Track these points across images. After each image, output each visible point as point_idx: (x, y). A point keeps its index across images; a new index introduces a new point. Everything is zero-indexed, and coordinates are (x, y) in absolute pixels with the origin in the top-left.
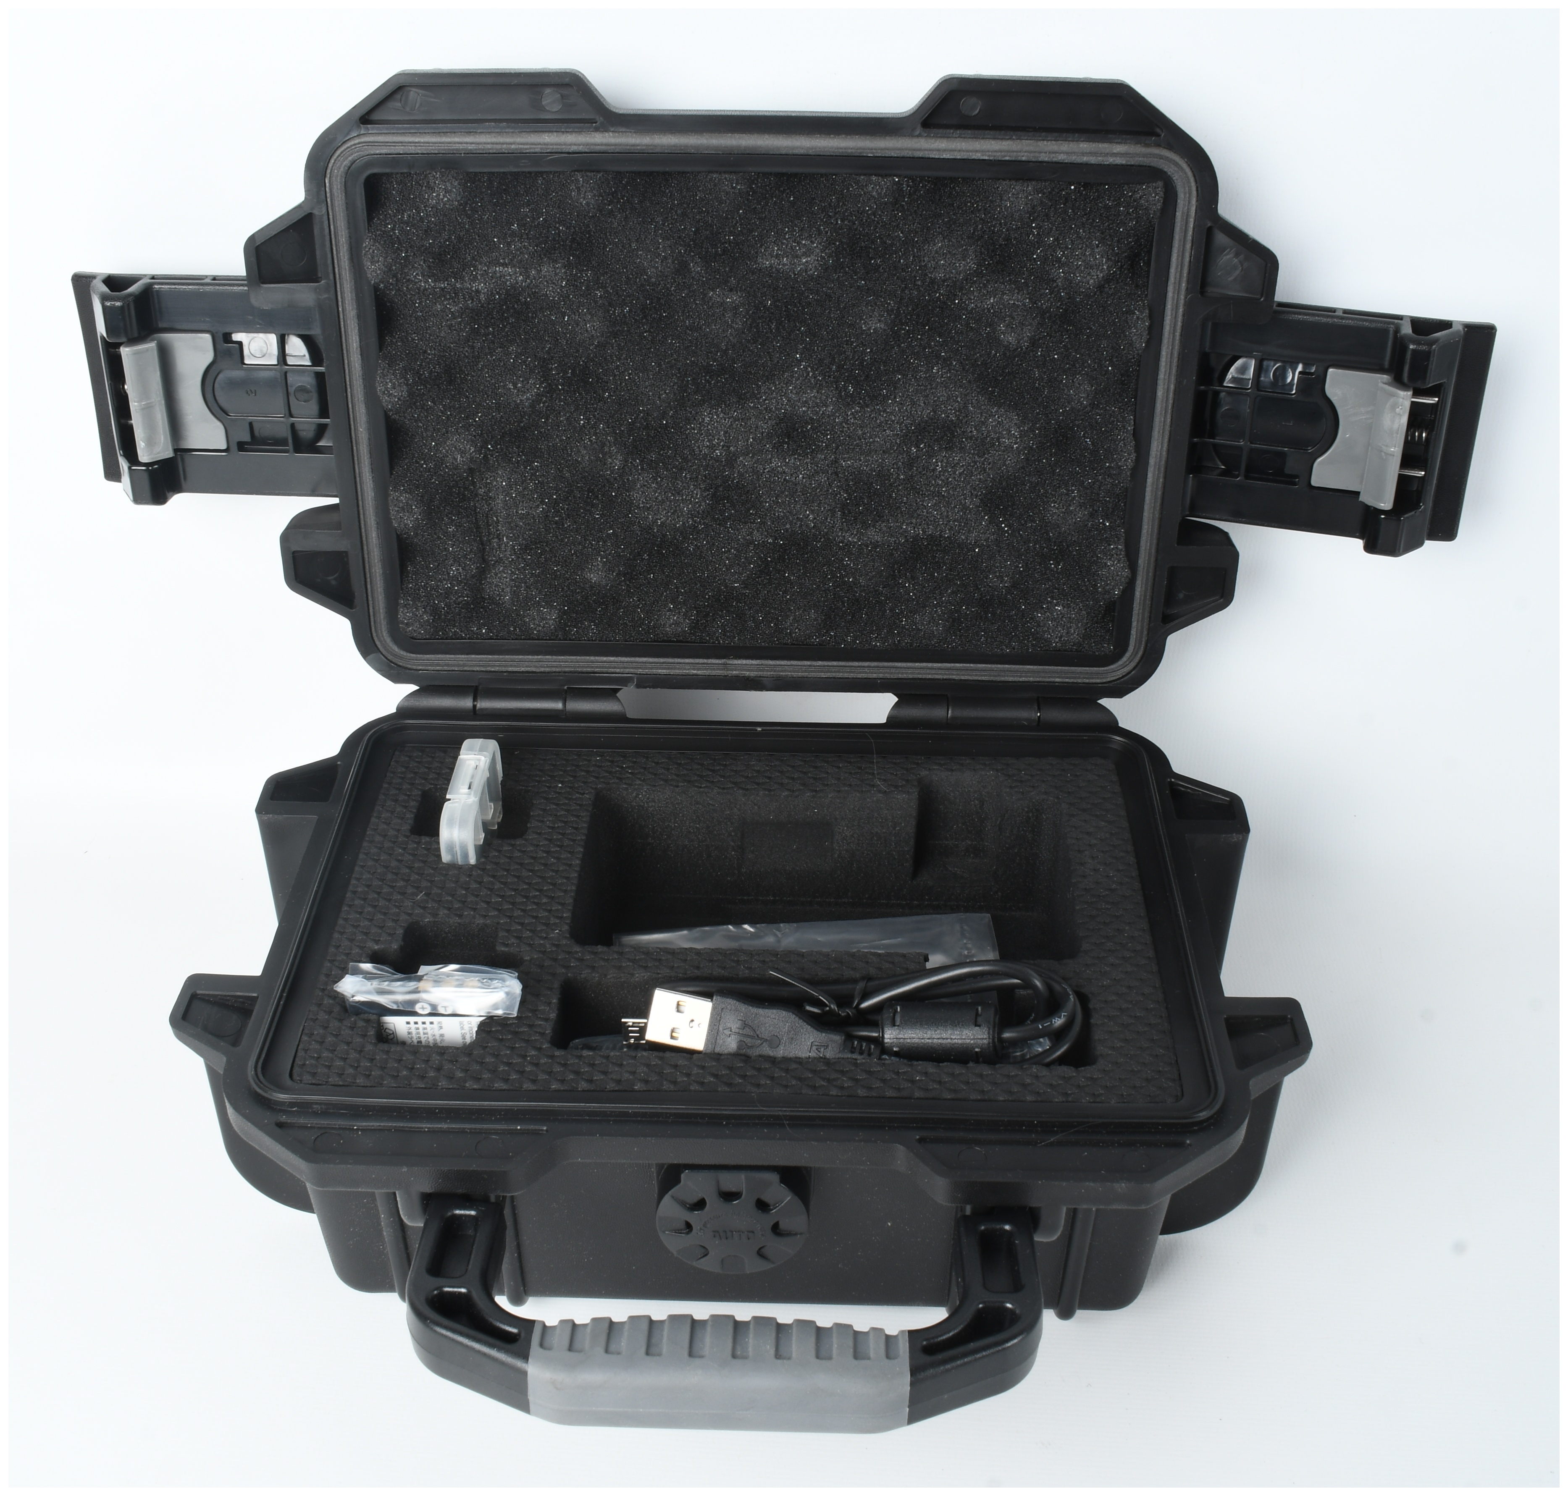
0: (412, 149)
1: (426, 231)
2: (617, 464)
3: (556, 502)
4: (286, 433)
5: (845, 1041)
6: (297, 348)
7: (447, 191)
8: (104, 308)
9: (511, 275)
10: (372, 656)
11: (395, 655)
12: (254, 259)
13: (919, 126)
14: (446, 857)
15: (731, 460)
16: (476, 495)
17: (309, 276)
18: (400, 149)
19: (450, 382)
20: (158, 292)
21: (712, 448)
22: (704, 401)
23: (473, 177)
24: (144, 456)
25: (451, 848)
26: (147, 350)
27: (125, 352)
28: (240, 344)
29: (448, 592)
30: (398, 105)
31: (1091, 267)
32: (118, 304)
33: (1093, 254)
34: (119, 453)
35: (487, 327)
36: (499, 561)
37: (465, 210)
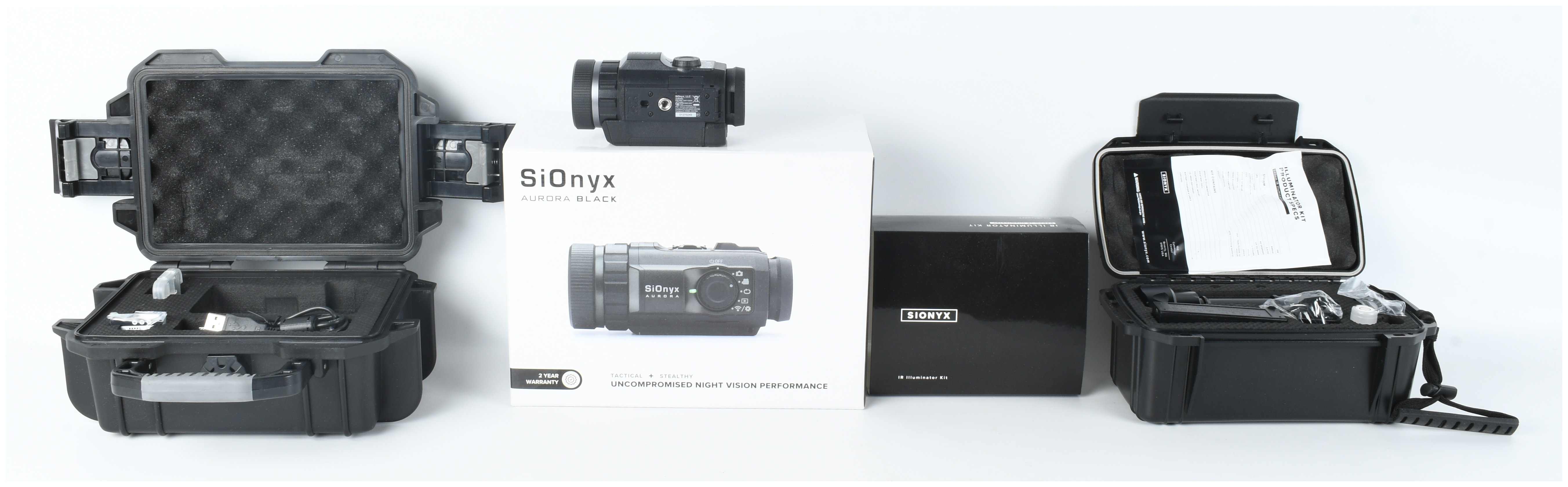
0: (162, 73)
1: (166, 99)
2: (228, 178)
3: (208, 191)
4: (118, 173)
5: (267, 327)
6: (125, 144)
7: (172, 86)
8: (59, 127)
9: (193, 114)
10: (143, 250)
11: (151, 250)
12: (109, 108)
13: (320, 64)
14: (155, 297)
15: (267, 175)
16: (182, 191)
17: (127, 114)
18: (158, 73)
19: (173, 151)
20: (78, 123)
21: (260, 171)
22: (257, 155)
23: (181, 82)
24: (68, 179)
25: (156, 293)
26: (72, 142)
27: (64, 142)
28: (105, 142)
29: (170, 225)
30: (158, 60)
31: (377, 107)
32: (64, 126)
33: (377, 103)
34: (59, 180)
35: (185, 131)
36: (190, 216)
37: (178, 92)
